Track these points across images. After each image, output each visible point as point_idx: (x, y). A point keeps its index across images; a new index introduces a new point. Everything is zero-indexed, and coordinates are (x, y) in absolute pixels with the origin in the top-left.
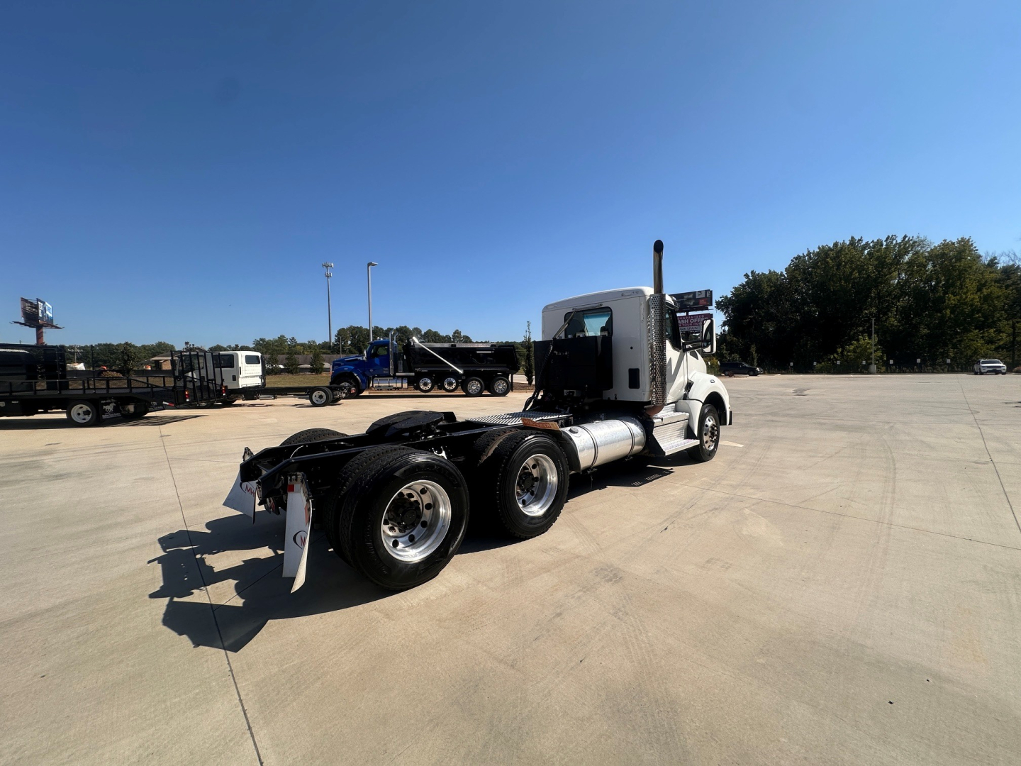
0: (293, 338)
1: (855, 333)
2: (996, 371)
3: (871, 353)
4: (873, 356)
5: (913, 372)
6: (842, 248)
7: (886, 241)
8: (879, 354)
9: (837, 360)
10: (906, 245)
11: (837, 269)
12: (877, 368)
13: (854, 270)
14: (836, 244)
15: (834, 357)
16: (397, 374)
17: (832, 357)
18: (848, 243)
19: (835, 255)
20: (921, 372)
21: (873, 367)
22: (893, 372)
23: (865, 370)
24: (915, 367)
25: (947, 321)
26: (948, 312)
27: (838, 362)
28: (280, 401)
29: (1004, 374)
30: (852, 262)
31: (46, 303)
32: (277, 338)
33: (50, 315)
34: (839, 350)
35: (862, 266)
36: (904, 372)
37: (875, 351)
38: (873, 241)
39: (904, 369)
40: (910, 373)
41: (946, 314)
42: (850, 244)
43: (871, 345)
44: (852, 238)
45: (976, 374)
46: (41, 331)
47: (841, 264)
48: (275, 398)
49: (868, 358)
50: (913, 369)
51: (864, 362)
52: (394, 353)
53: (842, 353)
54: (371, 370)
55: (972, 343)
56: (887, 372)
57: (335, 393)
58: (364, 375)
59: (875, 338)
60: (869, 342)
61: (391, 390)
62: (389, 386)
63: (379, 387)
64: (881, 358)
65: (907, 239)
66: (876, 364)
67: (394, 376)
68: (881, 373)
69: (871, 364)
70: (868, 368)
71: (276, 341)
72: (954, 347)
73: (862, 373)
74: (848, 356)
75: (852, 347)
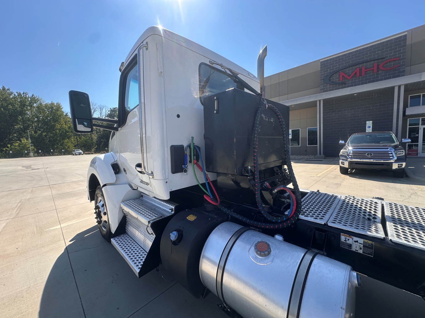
1: (12, 137)
2: (80, 154)
3: (29, 147)
4: (30, 149)
7: (23, 94)
8: (33, 147)
10: (34, 100)
15: (7, 150)
17: (4, 149)
20: (53, 155)
21: (32, 154)
22: (42, 156)
23: (27, 155)
24: (51, 153)
25: (58, 135)
27: (11, 152)
29: (82, 155)
34: (8, 146)
36: (46, 156)
37: (31, 146)
38: (17, 93)
39: (46, 154)
40: (49, 156)
41: (57, 132)
42: (3, 90)
43: (29, 143)
44: (3, 87)
45: (74, 155)
49: (28, 150)
50: (50, 154)
51: (26, 152)
53: (10, 147)
55: (67, 144)
56: (38, 156)
59: (30, 139)
60: (27, 142)
64: (34, 149)
65: (34, 96)
66: (32, 152)
68: (35, 156)
69: (30, 152)
70: (28, 155)
73: (25, 157)
74: (16, 148)
75: (17, 144)
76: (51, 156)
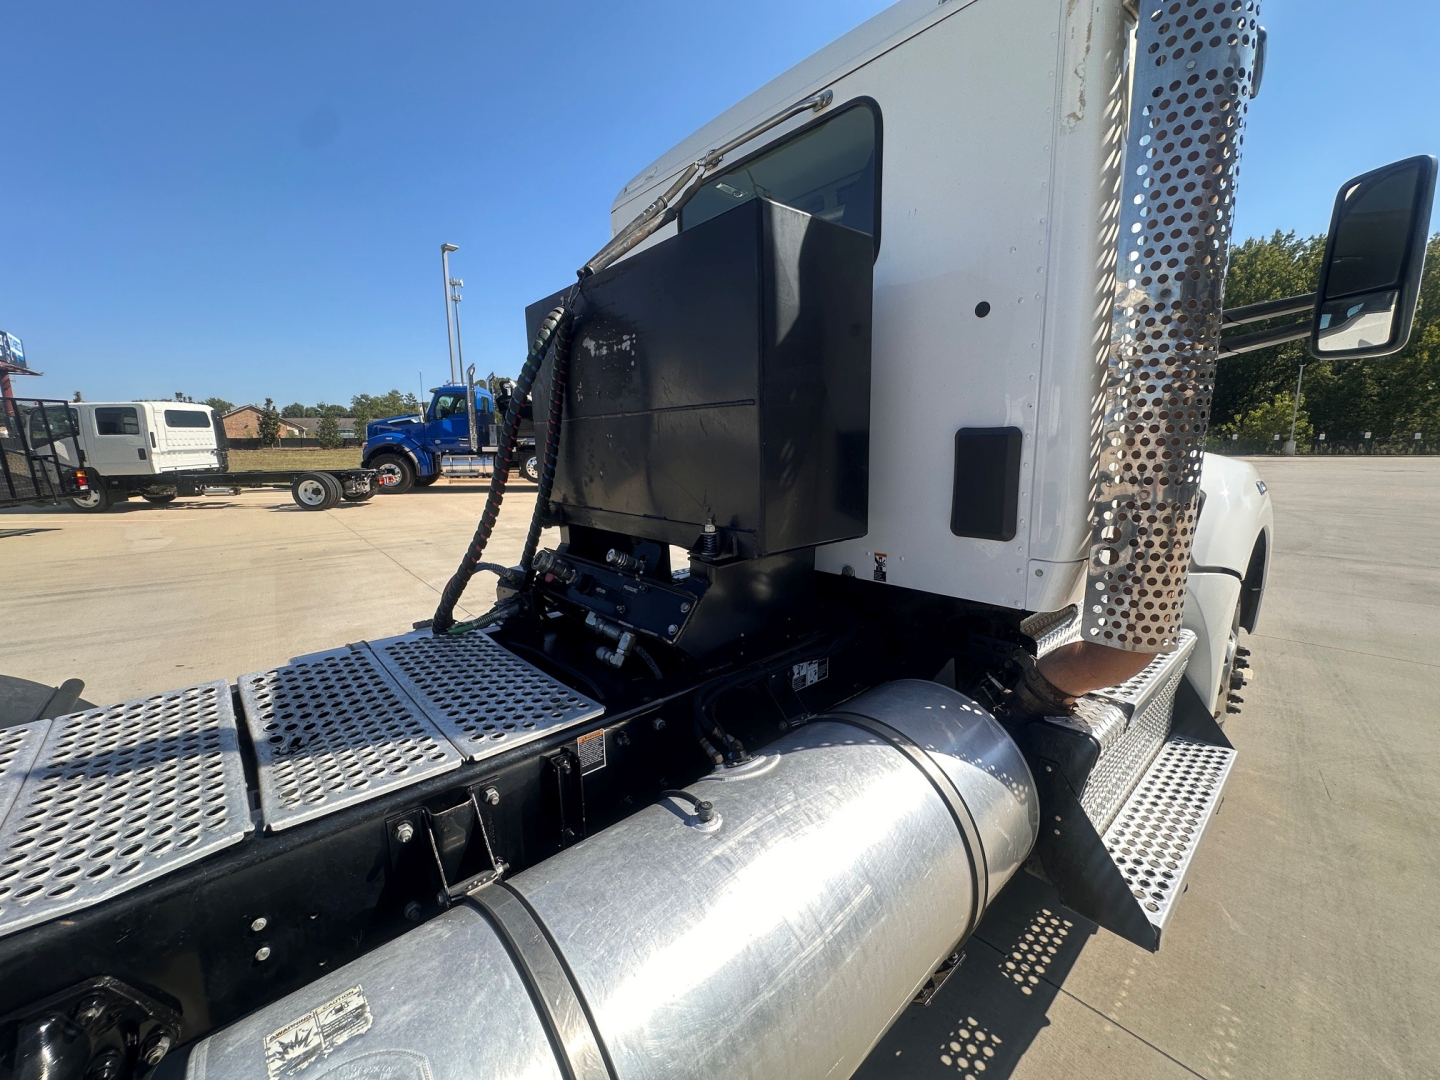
0: (411, 395)
1: (1260, 391)
3: (1291, 423)
4: (1293, 428)
5: (1356, 453)
6: (1259, 250)
8: (1304, 423)
9: (1231, 433)
11: (1246, 286)
12: (1297, 446)
13: (1274, 287)
14: (1249, 244)
15: (1229, 429)
16: (485, 449)
17: (1224, 428)
18: (1269, 240)
19: (1245, 261)
20: (1368, 453)
21: (1291, 445)
22: (1324, 453)
23: (1278, 449)
24: (1360, 445)
25: (1421, 371)
26: (1426, 355)
27: (1235, 437)
28: (249, 497)
30: (1271, 274)
31: (9, 335)
32: (388, 395)
33: (19, 354)
34: (1238, 417)
35: (1288, 280)
36: (1341, 453)
37: (1297, 419)
38: (1312, 238)
39: (1342, 447)
40: (1351, 454)
41: (1422, 359)
42: (1273, 242)
43: (1293, 408)
44: (1278, 232)
46: (6, 378)
47: (1253, 276)
48: (237, 492)
49: (1284, 431)
50: (1356, 448)
51: (1277, 437)
52: (477, 411)
53: (1241, 421)
54: (438, 442)
56: (1311, 453)
57: (348, 483)
58: (424, 449)
59: (1301, 398)
60: (1291, 404)
61: (476, 477)
62: (472, 471)
63: (453, 471)
64: (1305, 430)
66: (1295, 440)
67: (480, 453)
68: (1302, 454)
69: (1288, 439)
70: (1283, 446)
71: (386, 399)
72: (1425, 413)
73: (1271, 453)
74: (1252, 426)
75: (1259, 413)
76: (1360, 454)
